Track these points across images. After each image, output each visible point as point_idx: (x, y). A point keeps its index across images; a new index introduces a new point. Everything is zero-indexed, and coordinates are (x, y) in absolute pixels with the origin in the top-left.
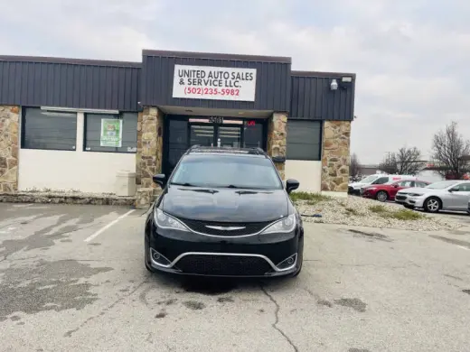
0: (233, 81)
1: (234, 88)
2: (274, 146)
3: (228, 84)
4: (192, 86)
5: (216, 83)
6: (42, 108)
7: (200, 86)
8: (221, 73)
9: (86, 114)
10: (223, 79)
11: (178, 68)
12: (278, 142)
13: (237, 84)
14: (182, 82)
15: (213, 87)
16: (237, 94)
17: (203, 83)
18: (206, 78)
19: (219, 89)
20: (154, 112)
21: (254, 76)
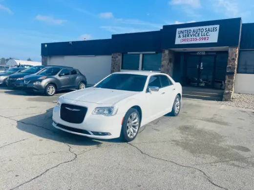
0: (205, 33)
1: (206, 36)
2: (228, 66)
3: (203, 34)
4: (184, 38)
5: (197, 35)
6: (128, 53)
7: (188, 38)
8: (199, 29)
9: (143, 55)
10: (200, 32)
11: (178, 30)
12: (231, 63)
13: (208, 34)
14: (180, 37)
15: (195, 37)
16: (208, 39)
17: (190, 36)
18: (191, 33)
19: (198, 38)
20: (167, 52)
21: (218, 29)
